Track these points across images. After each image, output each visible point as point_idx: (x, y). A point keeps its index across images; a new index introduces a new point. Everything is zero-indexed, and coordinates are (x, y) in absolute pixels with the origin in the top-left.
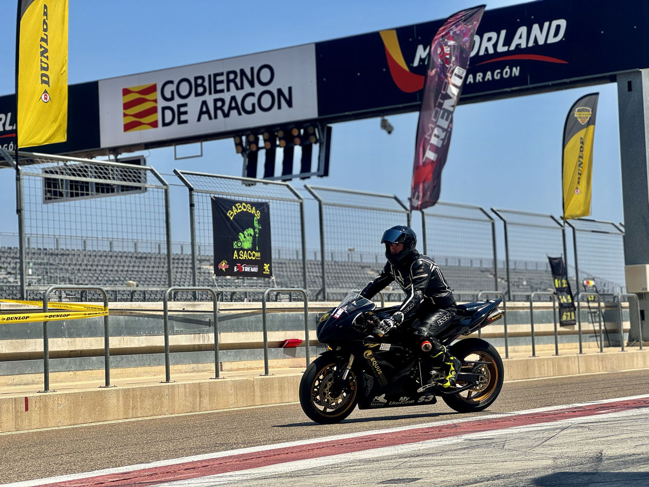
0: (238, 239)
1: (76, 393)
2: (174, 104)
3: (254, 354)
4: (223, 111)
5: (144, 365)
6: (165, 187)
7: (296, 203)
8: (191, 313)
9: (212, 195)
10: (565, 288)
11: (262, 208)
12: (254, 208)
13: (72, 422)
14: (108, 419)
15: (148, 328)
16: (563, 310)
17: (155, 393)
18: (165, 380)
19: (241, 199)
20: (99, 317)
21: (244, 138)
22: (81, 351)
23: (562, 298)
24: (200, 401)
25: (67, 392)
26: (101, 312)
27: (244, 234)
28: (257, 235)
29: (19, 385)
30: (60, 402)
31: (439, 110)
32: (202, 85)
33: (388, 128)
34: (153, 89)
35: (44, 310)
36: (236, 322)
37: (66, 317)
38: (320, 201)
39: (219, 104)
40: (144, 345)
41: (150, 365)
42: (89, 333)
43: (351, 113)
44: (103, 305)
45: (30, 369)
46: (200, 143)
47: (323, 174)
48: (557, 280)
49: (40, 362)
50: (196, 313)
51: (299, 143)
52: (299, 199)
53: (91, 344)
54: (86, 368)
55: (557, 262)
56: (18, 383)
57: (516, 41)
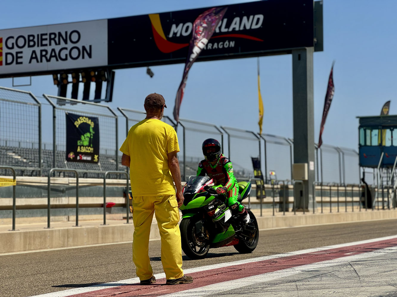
0: (80, 139)
2: (14, 52)
3: (87, 211)
4: (46, 58)
6: (39, 105)
7: (113, 118)
9: (66, 112)
10: (260, 176)
11: (94, 120)
12: (90, 120)
15: (27, 193)
16: (259, 189)
17: (41, 235)
18: (47, 226)
19: (82, 114)
21: (59, 75)
23: (258, 182)
26: (12, 183)
27: (84, 136)
28: (92, 137)
32: (33, 40)
33: (150, 74)
38: (126, 118)
39: (44, 53)
40: (24, 204)
43: (128, 64)
44: (13, 178)
46: (29, 77)
47: (109, 100)
48: (255, 171)
50: (56, 185)
51: (94, 81)
52: (115, 116)
55: (256, 160)
57: (233, 26)
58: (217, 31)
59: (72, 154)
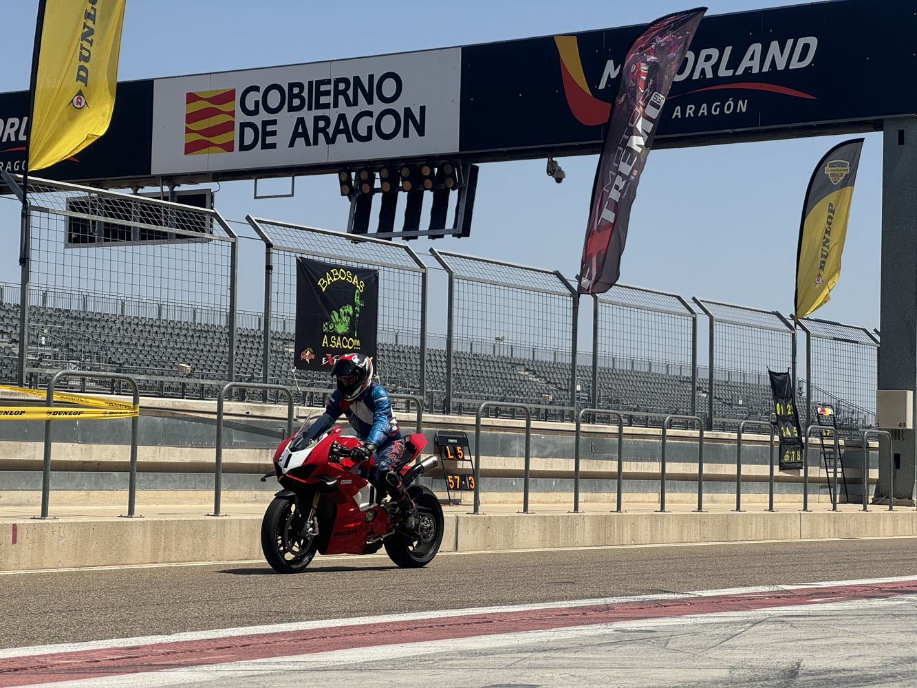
0: (329, 321)
1: (85, 523)
2: (257, 120)
5: (186, 488)
6: (233, 240)
7: (417, 274)
8: (258, 419)
9: (298, 255)
10: (789, 415)
11: (368, 277)
12: (356, 276)
13: (77, 563)
14: (128, 562)
15: (195, 437)
17: (197, 529)
20: (126, 415)
21: (353, 174)
22: (99, 463)
23: (786, 430)
25: (73, 521)
26: (129, 411)
28: (357, 315)
29: (8, 505)
30: (62, 535)
32: (299, 96)
33: (556, 174)
34: (229, 96)
35: (48, 402)
37: (77, 416)
38: (450, 273)
39: (322, 124)
40: (188, 461)
41: (194, 489)
42: (111, 439)
43: (505, 149)
44: (132, 402)
45: (24, 483)
46: (291, 178)
47: (461, 233)
48: (778, 405)
49: (40, 475)
50: (265, 420)
51: (430, 187)
52: (421, 268)
53: (113, 455)
54: (104, 488)
55: (781, 379)
56: (6, 502)
57: (745, 63)
58: (709, 75)
59: (308, 352)
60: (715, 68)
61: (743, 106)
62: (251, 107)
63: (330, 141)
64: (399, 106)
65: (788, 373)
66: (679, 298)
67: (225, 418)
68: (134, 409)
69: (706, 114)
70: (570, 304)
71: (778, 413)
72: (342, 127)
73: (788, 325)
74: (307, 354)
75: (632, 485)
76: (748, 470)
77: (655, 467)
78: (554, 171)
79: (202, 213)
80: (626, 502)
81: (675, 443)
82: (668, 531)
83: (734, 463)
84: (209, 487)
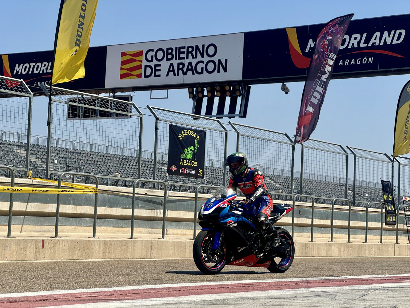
1: (74, 240)
2: (152, 64)
3: (188, 225)
4: (183, 71)
5: (118, 226)
6: (141, 116)
7: (223, 133)
8: (151, 196)
9: (170, 123)
10: (390, 200)
12: (195, 133)
13: (70, 258)
14: (93, 258)
16: (388, 214)
17: (123, 245)
18: (130, 237)
19: (188, 127)
20: (92, 193)
21: (195, 89)
22: (80, 214)
23: (388, 207)
24: (151, 252)
25: (69, 239)
26: (94, 191)
27: (188, 149)
28: (196, 151)
29: (40, 232)
30: (64, 245)
31: (318, 81)
32: (171, 54)
33: (286, 90)
34: (140, 54)
35: (59, 187)
36: (178, 204)
37: (71, 192)
38: (238, 133)
39: (181, 66)
40: (119, 214)
41: (122, 227)
42: (85, 204)
43: (263, 79)
44: (95, 187)
45: (47, 222)
46: (167, 90)
47: (242, 116)
48: (385, 195)
49: (54, 219)
50: (154, 197)
51: (229, 95)
52: (225, 130)
53: (86, 211)
54: (82, 225)
55: (387, 183)
56: (39, 230)
57: (372, 41)
58: (356, 46)
59: (174, 167)
60: (359, 43)
61: (371, 60)
62: (150, 58)
63: (185, 74)
64: (215, 59)
65: (390, 181)
66: (340, 146)
67: (136, 195)
68: (96, 190)
69: (354, 64)
70: (291, 148)
71: (385, 199)
72: (190, 68)
73: (390, 159)
74: (173, 168)
75: (317, 230)
76: (371, 224)
77: (328, 222)
78: (284, 88)
79: (127, 104)
80: (315, 237)
81: (338, 211)
82: (334, 251)
83: (364, 221)
84: (129, 226)
